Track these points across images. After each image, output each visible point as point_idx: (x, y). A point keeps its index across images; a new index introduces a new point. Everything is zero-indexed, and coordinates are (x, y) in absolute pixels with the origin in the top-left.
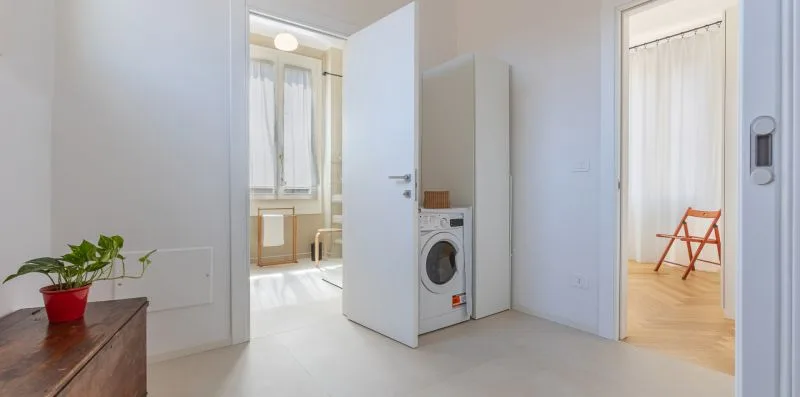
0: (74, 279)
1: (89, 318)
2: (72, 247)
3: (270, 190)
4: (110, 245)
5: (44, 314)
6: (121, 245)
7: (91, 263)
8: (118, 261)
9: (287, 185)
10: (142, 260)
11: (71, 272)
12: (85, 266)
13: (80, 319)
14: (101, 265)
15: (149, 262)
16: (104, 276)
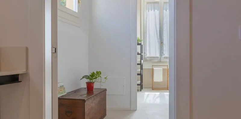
0: (91, 81)
1: (94, 90)
2: (91, 73)
3: (158, 58)
4: (99, 73)
5: (86, 89)
6: (101, 74)
7: (94, 77)
8: (100, 77)
9: (165, 55)
10: (105, 78)
11: (91, 79)
12: (94, 78)
13: (93, 90)
14: (96, 78)
15: (107, 79)
16: (97, 81)
